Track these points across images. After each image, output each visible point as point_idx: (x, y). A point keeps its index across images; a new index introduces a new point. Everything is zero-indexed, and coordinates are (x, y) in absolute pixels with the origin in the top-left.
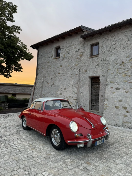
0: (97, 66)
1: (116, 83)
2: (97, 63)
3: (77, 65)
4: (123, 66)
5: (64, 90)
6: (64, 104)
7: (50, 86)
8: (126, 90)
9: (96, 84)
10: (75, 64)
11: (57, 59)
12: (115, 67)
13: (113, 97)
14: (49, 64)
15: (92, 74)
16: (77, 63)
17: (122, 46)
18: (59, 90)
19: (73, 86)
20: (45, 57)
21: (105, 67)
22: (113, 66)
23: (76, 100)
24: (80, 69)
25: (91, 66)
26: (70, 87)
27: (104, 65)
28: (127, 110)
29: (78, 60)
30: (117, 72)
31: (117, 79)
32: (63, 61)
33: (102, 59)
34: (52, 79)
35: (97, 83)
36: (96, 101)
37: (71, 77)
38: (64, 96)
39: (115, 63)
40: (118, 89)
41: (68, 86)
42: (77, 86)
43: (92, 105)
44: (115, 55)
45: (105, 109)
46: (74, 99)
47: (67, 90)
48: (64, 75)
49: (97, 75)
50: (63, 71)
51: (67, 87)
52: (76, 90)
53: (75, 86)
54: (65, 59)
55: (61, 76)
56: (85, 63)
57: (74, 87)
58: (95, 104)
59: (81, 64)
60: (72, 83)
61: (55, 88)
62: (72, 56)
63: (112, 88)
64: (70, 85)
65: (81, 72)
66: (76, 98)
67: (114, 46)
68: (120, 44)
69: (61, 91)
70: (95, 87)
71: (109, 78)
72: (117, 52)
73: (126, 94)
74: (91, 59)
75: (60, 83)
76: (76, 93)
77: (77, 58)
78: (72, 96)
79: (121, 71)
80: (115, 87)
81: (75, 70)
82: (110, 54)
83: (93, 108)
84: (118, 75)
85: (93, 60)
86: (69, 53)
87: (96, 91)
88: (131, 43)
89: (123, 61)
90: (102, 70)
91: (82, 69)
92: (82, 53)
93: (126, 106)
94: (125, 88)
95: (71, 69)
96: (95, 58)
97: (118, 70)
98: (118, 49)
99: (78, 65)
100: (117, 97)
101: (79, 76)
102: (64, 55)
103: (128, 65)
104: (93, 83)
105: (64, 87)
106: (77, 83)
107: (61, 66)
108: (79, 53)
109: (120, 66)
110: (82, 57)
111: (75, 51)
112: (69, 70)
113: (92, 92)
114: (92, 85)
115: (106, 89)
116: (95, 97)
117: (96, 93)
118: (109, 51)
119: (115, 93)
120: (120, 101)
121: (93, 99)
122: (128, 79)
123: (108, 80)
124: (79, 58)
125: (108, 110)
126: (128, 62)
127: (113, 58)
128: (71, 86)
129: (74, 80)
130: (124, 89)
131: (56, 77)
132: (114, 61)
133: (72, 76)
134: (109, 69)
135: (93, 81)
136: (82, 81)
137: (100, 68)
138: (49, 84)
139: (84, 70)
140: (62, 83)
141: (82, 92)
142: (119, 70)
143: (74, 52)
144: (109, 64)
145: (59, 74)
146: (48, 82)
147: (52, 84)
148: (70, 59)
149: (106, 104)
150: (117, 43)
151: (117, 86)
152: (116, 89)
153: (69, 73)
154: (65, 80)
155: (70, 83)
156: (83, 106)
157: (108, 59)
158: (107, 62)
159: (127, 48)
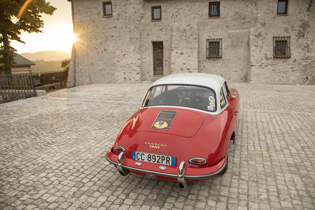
0: (160, 31)
1: (180, 49)
2: (160, 28)
3: (137, 28)
4: (185, 34)
5: (123, 56)
6: (124, 72)
7: (101, 52)
8: (188, 55)
9: (158, 49)
10: (134, 26)
11: (108, 18)
12: (179, 33)
13: (179, 61)
14: (95, 23)
15: (155, 39)
16: (137, 26)
17: (184, 14)
18: (116, 56)
19: (134, 51)
20: (87, 14)
21: (168, 33)
22: (176, 33)
23: (140, 66)
24: (141, 33)
25: (154, 31)
26: (130, 53)
27: (167, 30)
28: (189, 71)
29: (138, 22)
30: (180, 39)
31: (181, 45)
32: (117, 22)
33: (165, 24)
34: (101, 43)
35: (159, 47)
36: (158, 66)
37: (131, 42)
38: (124, 63)
39: (178, 29)
40: (182, 54)
41: (128, 52)
42: (140, 52)
43: (155, 70)
44: (178, 22)
45: (172, 72)
46: (138, 66)
47: (126, 56)
48: (120, 39)
49: (160, 40)
50: (118, 34)
51: (126, 53)
52: (139, 55)
53: (136, 51)
54: (120, 19)
55: (115, 40)
56: (147, 26)
57: (136, 53)
58: (157, 69)
59: (142, 27)
60: (132, 48)
61: (108, 54)
62: (130, 17)
63: (177, 53)
64: (130, 50)
65: (142, 36)
66: (140, 64)
67: (177, 13)
68: (181, 12)
69: (119, 58)
70: (157, 52)
71: (174, 44)
72: (180, 19)
73: (189, 58)
74: (153, 23)
75: (116, 48)
76: (139, 59)
77: (136, 19)
78: (134, 62)
79: (184, 38)
80: (179, 52)
81: (135, 34)
82: (173, 20)
83: (155, 73)
84: (181, 41)
85: (155, 24)
86: (125, 13)
87: (158, 56)
88: (191, 13)
89: (185, 29)
90: (166, 35)
91: (143, 32)
92: (142, 14)
93: (189, 67)
94: (188, 53)
95: (130, 32)
96: (157, 22)
97: (180, 37)
98: (180, 17)
99: (139, 28)
100: (182, 61)
101: (141, 41)
102: (118, 14)
103: (189, 33)
104: (155, 47)
105: (123, 53)
106: (139, 49)
107: (115, 28)
108: (139, 14)
109: (182, 33)
110: (143, 19)
111: (134, 11)
112: (127, 33)
113: (154, 57)
114: (154, 50)
115: (172, 54)
116: (157, 62)
117: (158, 58)
118: (172, 17)
119: (179, 57)
120: (184, 64)
121: (156, 64)
122: (189, 45)
123: (173, 46)
124: (140, 21)
125: (174, 72)
126: (189, 30)
127: (176, 25)
128: (132, 52)
129: (135, 45)
130: (186, 54)
131: (108, 41)
132: (177, 28)
133: (131, 40)
134: (173, 36)
135: (154, 46)
136: (144, 46)
137: (164, 33)
138: (98, 50)
139: (145, 34)
140: (118, 48)
141: (144, 57)
142: (182, 37)
143: (133, 13)
144: (172, 30)
145: (112, 37)
146: (95, 48)
147: (102, 49)
148: (127, 19)
149: (173, 68)
150: (179, 11)
151: (181, 51)
152: (181, 54)
153: (127, 36)
154: (122, 44)
155: (130, 49)
156: (147, 72)
157: (171, 25)
158: (170, 28)
159: (188, 17)
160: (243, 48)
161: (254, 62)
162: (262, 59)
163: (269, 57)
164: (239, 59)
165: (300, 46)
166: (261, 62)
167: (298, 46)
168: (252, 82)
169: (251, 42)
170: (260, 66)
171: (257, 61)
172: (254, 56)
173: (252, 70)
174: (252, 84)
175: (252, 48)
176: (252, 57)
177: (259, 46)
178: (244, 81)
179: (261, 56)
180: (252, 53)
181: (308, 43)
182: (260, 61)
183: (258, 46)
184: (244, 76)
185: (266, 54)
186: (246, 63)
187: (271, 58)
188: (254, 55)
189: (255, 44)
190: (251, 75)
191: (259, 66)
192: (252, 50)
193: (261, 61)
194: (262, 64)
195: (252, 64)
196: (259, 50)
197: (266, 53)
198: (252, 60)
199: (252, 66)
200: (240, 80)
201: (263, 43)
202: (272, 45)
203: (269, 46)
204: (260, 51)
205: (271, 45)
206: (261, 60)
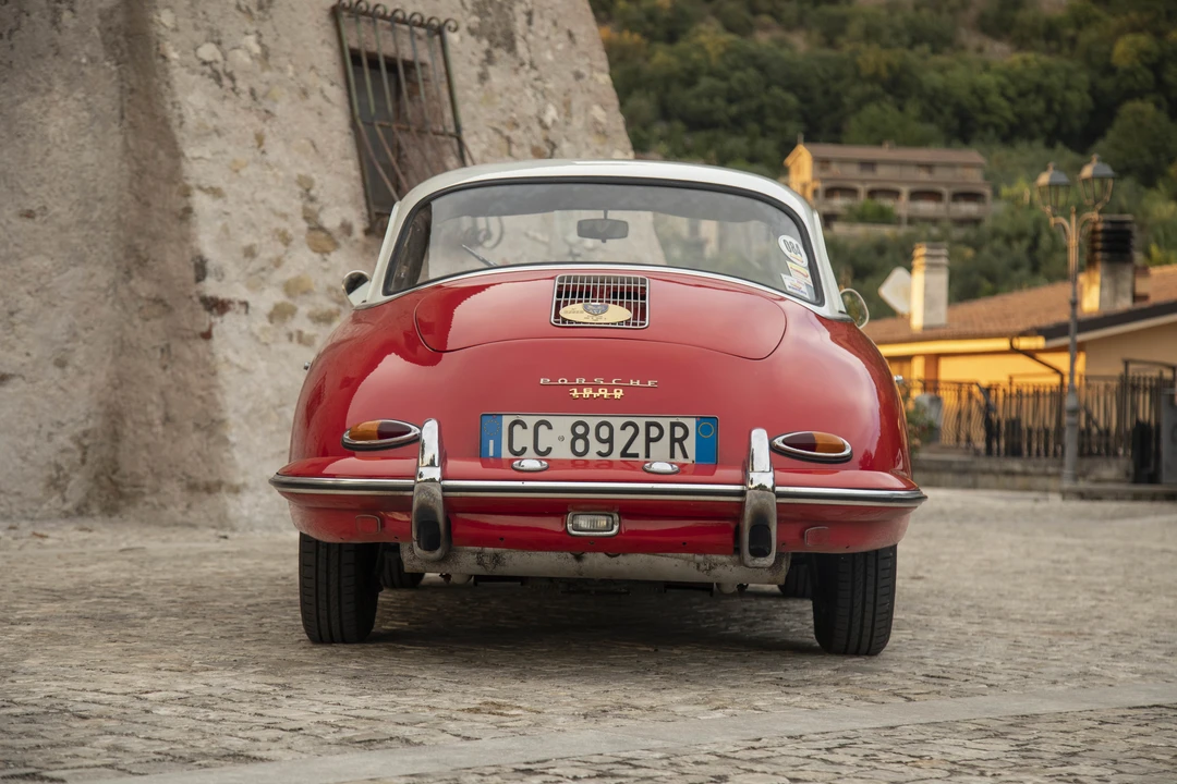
160: (70, 81)
161: (232, 271)
162: (286, 240)
163: (331, 220)
164: (29, 215)
165: (509, 140)
166: (280, 276)
167: (496, 138)
168: (247, 499)
169: (166, 18)
170: (280, 314)
171: (250, 252)
172: (216, 192)
173: (231, 355)
174: (251, 526)
175: (193, 98)
176: (201, 202)
177: (242, 85)
178: (81, 511)
179: (277, 203)
180: (201, 161)
181: (548, 119)
182: (271, 254)
183: (233, 79)
184: (77, 440)
185: (306, 187)
186: (103, 277)
187: (347, 228)
188: (219, 181)
189: (208, 51)
190: (231, 417)
191: (271, 317)
192: (191, 120)
193: (278, 263)
194: (291, 288)
195: (211, 287)
196: (249, 123)
197: (307, 167)
198: (206, 242)
199: (218, 306)
200: (35, 489)
201: (265, 54)
202: (336, 93)
203: (315, 99)
204: (260, 139)
205: (327, 86)
206: (281, 248)
